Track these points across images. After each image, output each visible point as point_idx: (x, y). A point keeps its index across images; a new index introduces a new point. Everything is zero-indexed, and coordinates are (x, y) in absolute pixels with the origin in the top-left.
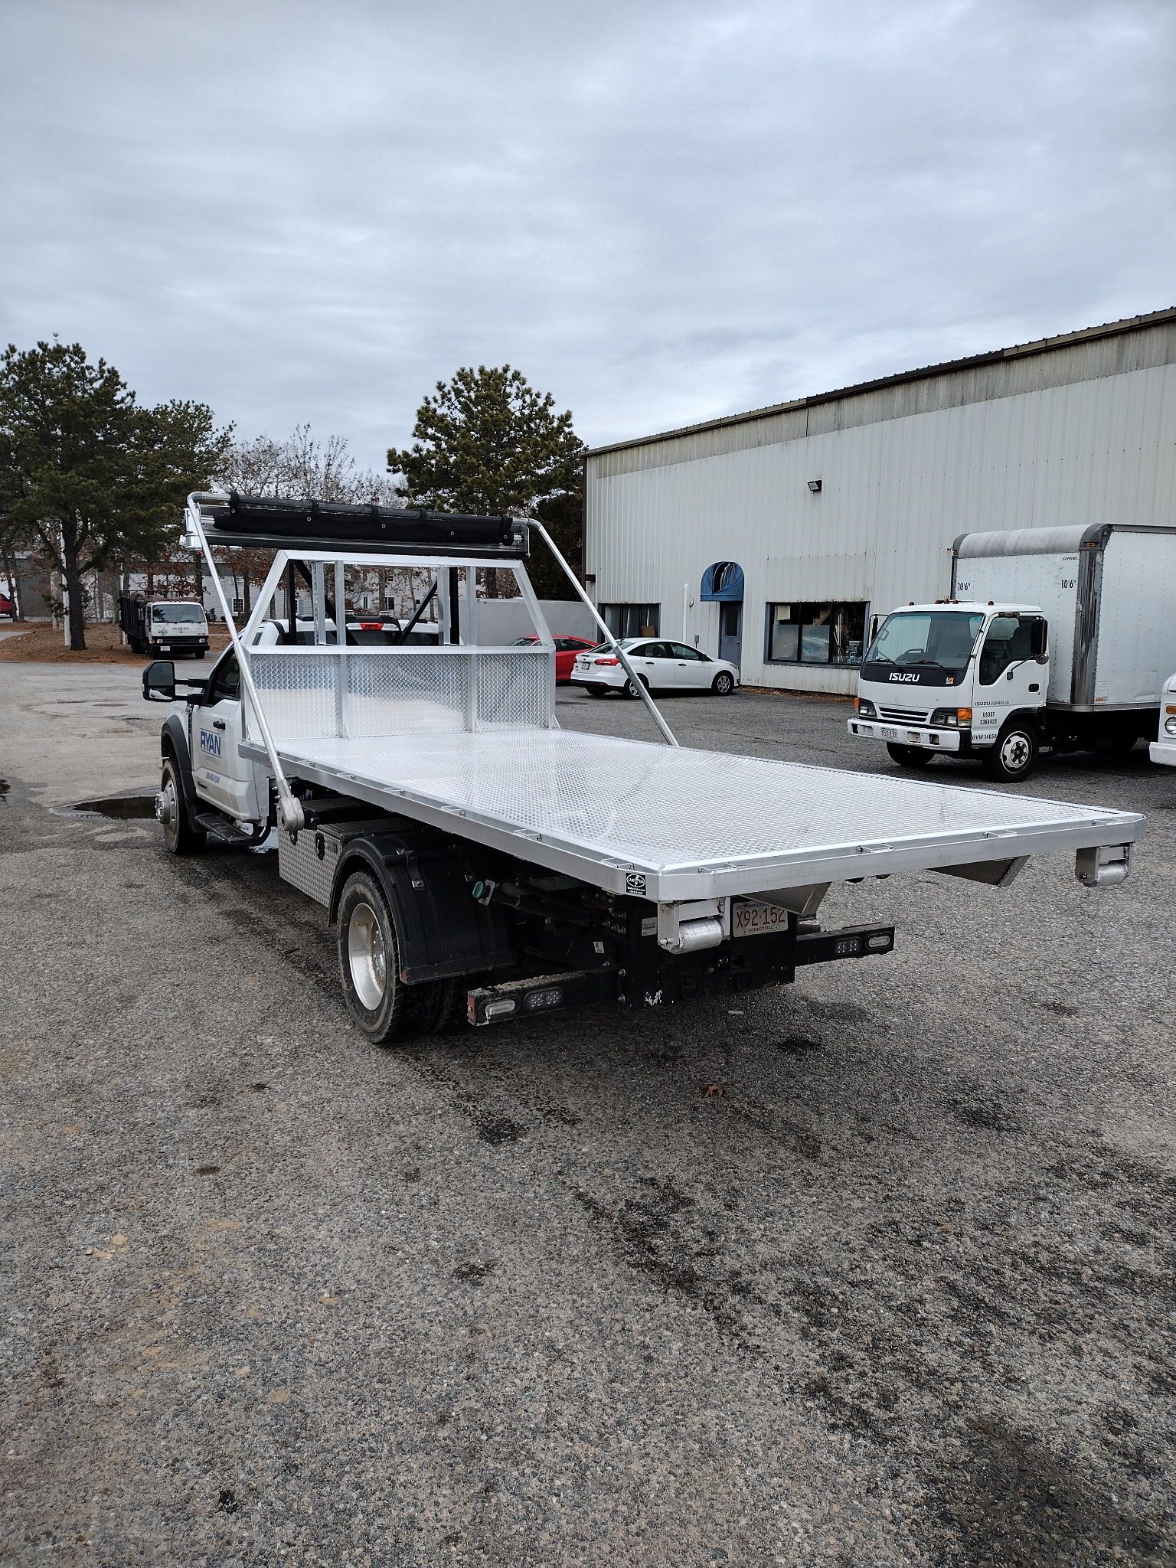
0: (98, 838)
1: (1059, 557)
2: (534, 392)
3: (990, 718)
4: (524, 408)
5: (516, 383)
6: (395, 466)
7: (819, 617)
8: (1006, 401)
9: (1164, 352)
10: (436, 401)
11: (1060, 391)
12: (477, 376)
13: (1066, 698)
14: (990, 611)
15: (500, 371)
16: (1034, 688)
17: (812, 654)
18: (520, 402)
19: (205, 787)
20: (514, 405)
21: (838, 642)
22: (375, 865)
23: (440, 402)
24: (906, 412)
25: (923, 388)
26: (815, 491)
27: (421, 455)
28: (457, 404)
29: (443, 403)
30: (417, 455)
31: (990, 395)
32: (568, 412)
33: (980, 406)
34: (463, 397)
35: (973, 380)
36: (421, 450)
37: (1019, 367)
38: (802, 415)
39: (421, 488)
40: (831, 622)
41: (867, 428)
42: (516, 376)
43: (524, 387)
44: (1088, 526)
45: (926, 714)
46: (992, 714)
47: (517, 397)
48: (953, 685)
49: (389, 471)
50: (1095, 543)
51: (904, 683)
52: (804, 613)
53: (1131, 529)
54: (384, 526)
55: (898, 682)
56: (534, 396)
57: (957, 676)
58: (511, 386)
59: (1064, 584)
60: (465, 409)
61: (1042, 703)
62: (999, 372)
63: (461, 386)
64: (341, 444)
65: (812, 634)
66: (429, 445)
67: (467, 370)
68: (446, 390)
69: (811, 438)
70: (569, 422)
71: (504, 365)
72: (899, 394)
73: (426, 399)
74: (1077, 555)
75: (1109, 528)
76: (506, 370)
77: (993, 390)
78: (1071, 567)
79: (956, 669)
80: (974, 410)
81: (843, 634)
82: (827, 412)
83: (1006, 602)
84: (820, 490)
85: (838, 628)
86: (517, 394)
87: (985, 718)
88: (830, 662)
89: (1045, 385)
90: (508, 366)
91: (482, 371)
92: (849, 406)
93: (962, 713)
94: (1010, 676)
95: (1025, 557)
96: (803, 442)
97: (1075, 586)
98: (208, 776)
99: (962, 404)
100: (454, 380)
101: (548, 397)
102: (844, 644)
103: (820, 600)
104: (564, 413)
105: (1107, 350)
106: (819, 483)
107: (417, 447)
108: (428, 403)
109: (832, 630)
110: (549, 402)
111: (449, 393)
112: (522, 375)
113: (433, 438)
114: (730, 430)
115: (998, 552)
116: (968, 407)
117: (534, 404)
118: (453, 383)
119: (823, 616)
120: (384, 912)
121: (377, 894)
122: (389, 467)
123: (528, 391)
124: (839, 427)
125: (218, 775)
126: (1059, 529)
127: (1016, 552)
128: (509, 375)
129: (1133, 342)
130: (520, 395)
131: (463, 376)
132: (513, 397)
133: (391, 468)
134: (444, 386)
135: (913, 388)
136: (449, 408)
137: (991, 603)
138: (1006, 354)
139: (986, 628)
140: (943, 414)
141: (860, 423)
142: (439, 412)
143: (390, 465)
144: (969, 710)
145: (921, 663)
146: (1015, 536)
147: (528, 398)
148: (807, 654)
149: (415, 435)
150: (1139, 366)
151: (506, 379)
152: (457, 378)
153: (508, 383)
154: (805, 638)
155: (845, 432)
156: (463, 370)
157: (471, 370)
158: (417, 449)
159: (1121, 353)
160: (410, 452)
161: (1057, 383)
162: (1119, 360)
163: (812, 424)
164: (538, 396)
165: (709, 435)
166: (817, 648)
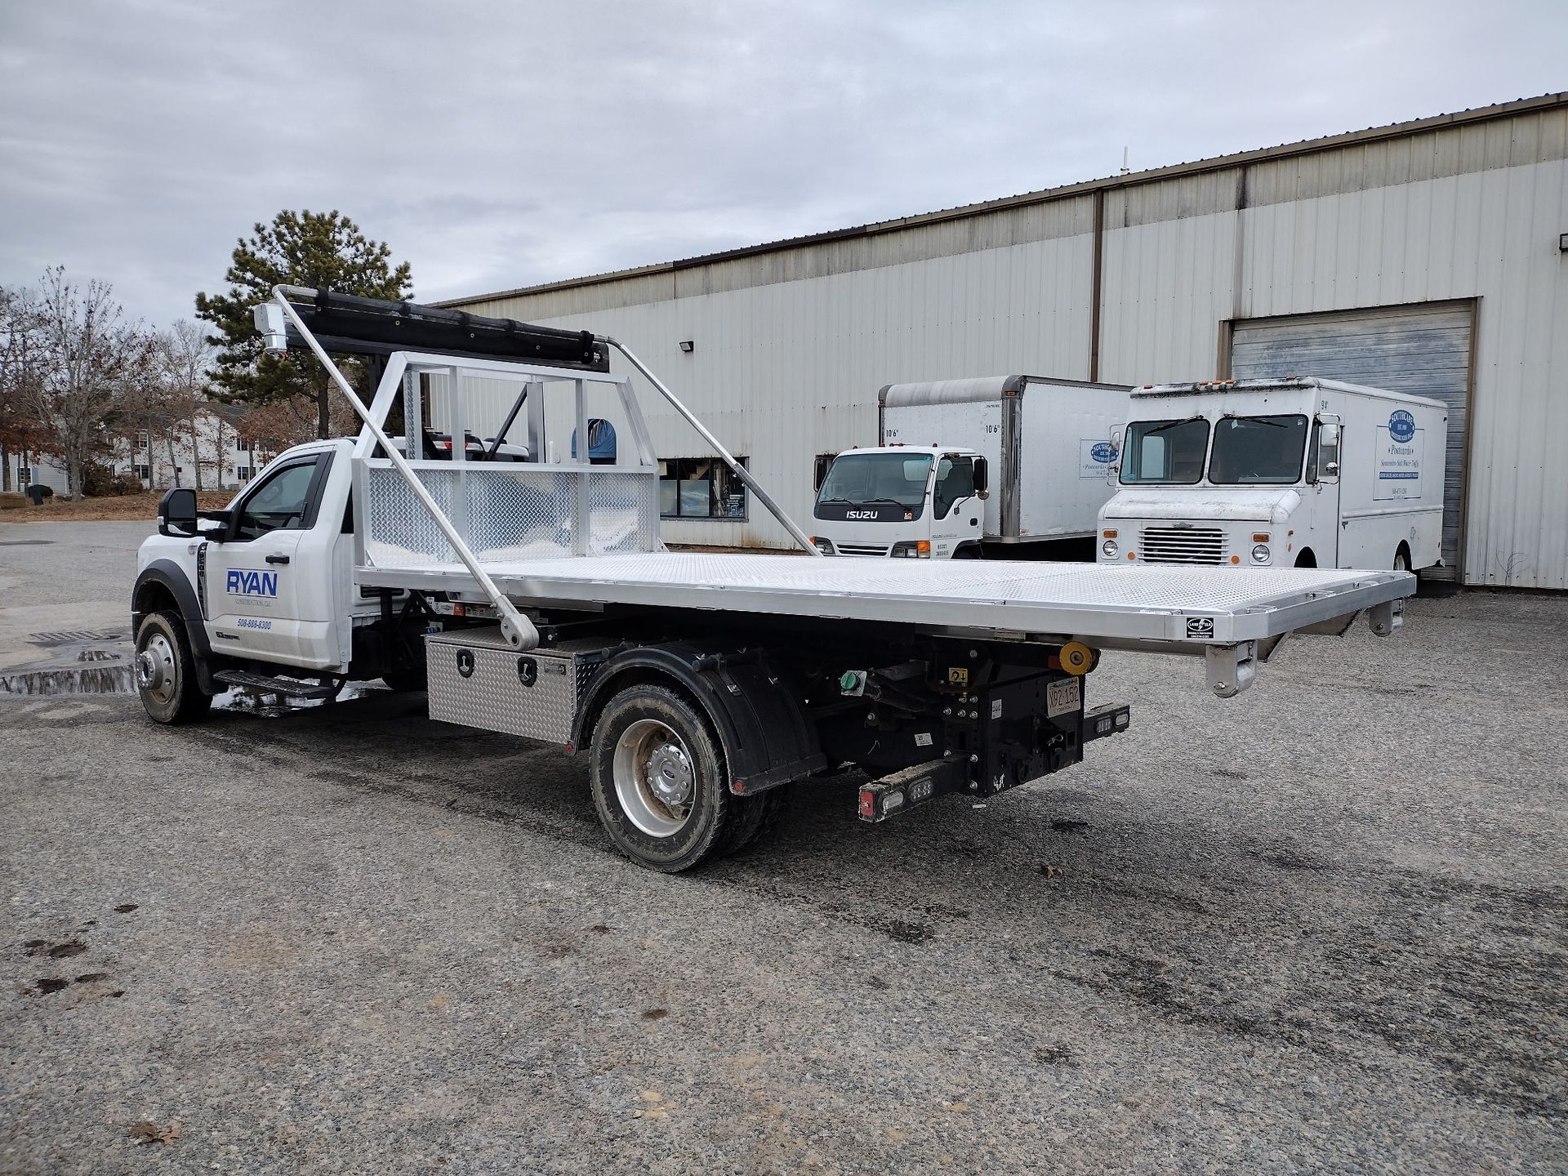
0: (42, 716)
1: (983, 405)
2: (367, 240)
3: (943, 550)
4: (356, 257)
5: (346, 231)
6: (207, 311)
7: (695, 472)
8: (870, 273)
9: (1009, 234)
10: (254, 243)
11: (920, 265)
12: (301, 221)
13: (997, 533)
14: (938, 452)
15: (327, 217)
16: (974, 522)
17: (692, 509)
18: (352, 250)
19: (236, 638)
20: (346, 253)
21: (718, 497)
22: (678, 673)
23: (259, 244)
24: (774, 279)
25: (791, 257)
26: (686, 351)
27: (239, 301)
28: (279, 247)
29: (263, 246)
30: (235, 300)
31: (855, 267)
32: (406, 263)
33: (846, 276)
34: (286, 242)
35: (838, 252)
36: (240, 295)
37: (880, 242)
38: (670, 278)
39: (241, 336)
40: (709, 476)
41: (737, 293)
42: (346, 223)
43: (356, 235)
44: (1007, 377)
45: (886, 548)
46: (944, 546)
47: (348, 244)
48: (913, 520)
49: (198, 316)
50: (1014, 392)
51: (862, 520)
52: (679, 469)
53: (1043, 381)
54: (472, 335)
55: (856, 520)
56: (368, 245)
57: (916, 511)
58: (340, 233)
59: (989, 429)
60: (291, 253)
61: (981, 536)
62: (862, 246)
63: (283, 229)
64: (105, 290)
65: (692, 489)
66: (246, 291)
67: (290, 214)
68: (266, 233)
69: (679, 300)
70: (407, 274)
71: (332, 211)
72: (767, 262)
73: (241, 241)
74: (1000, 403)
75: (1025, 379)
76: (334, 215)
77: (857, 264)
78: (995, 414)
79: (912, 506)
80: (840, 281)
81: (722, 491)
82: (696, 276)
83: (947, 445)
84: (692, 350)
85: (717, 483)
86: (349, 242)
87: (940, 550)
88: (712, 516)
89: (905, 260)
90: (336, 212)
91: (306, 215)
92: (717, 272)
93: (921, 546)
94: (957, 511)
95: (950, 405)
96: (671, 303)
97: (999, 430)
98: (242, 623)
99: (828, 274)
100: (275, 223)
101: (383, 248)
102: (724, 498)
103: (698, 456)
104: (402, 264)
105: (961, 229)
106: (691, 344)
107: (235, 291)
108: (244, 245)
109: (712, 484)
110: (384, 251)
111: (270, 236)
112: (352, 223)
113: (251, 283)
114: (591, 290)
115: (924, 401)
116: (835, 277)
117: (370, 253)
118: (274, 226)
119: (701, 471)
120: (697, 723)
121: (681, 704)
122: (199, 313)
123: (361, 240)
124: (708, 291)
125: (268, 620)
126: (981, 380)
127: (941, 401)
128: (338, 222)
129: (982, 223)
130: (352, 243)
131: (285, 219)
132: (343, 245)
133: (201, 313)
134: (263, 229)
135: (780, 257)
136: (270, 252)
137: (935, 445)
138: (869, 230)
139: (935, 467)
140: (810, 283)
141: (729, 288)
142: (258, 255)
143: (200, 310)
144: (928, 543)
145: (877, 501)
146: (938, 387)
147: (360, 246)
148: (686, 509)
149: (229, 280)
150: (988, 245)
151: (335, 226)
152: (278, 221)
153: (336, 230)
154: (682, 493)
155: (714, 296)
156: (285, 213)
157: (293, 214)
158: (235, 294)
159: (972, 233)
160: (226, 297)
161: (916, 258)
162: (971, 239)
163: (680, 288)
164: (372, 245)
165: (568, 293)
166: (697, 502)
